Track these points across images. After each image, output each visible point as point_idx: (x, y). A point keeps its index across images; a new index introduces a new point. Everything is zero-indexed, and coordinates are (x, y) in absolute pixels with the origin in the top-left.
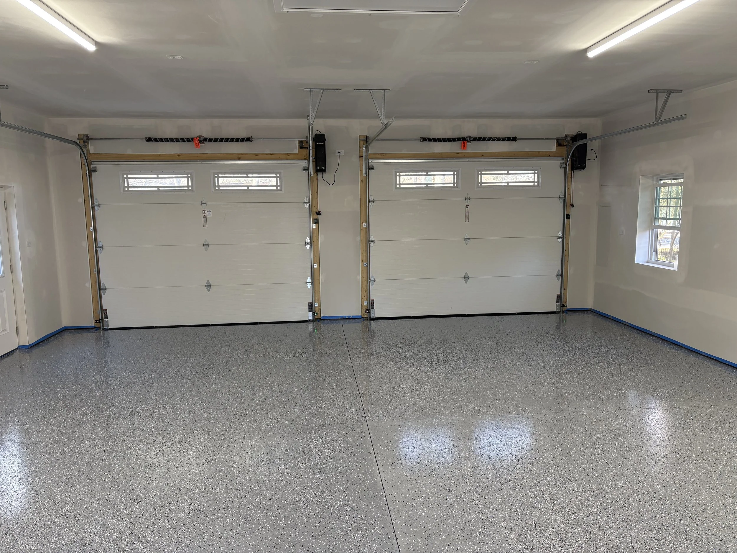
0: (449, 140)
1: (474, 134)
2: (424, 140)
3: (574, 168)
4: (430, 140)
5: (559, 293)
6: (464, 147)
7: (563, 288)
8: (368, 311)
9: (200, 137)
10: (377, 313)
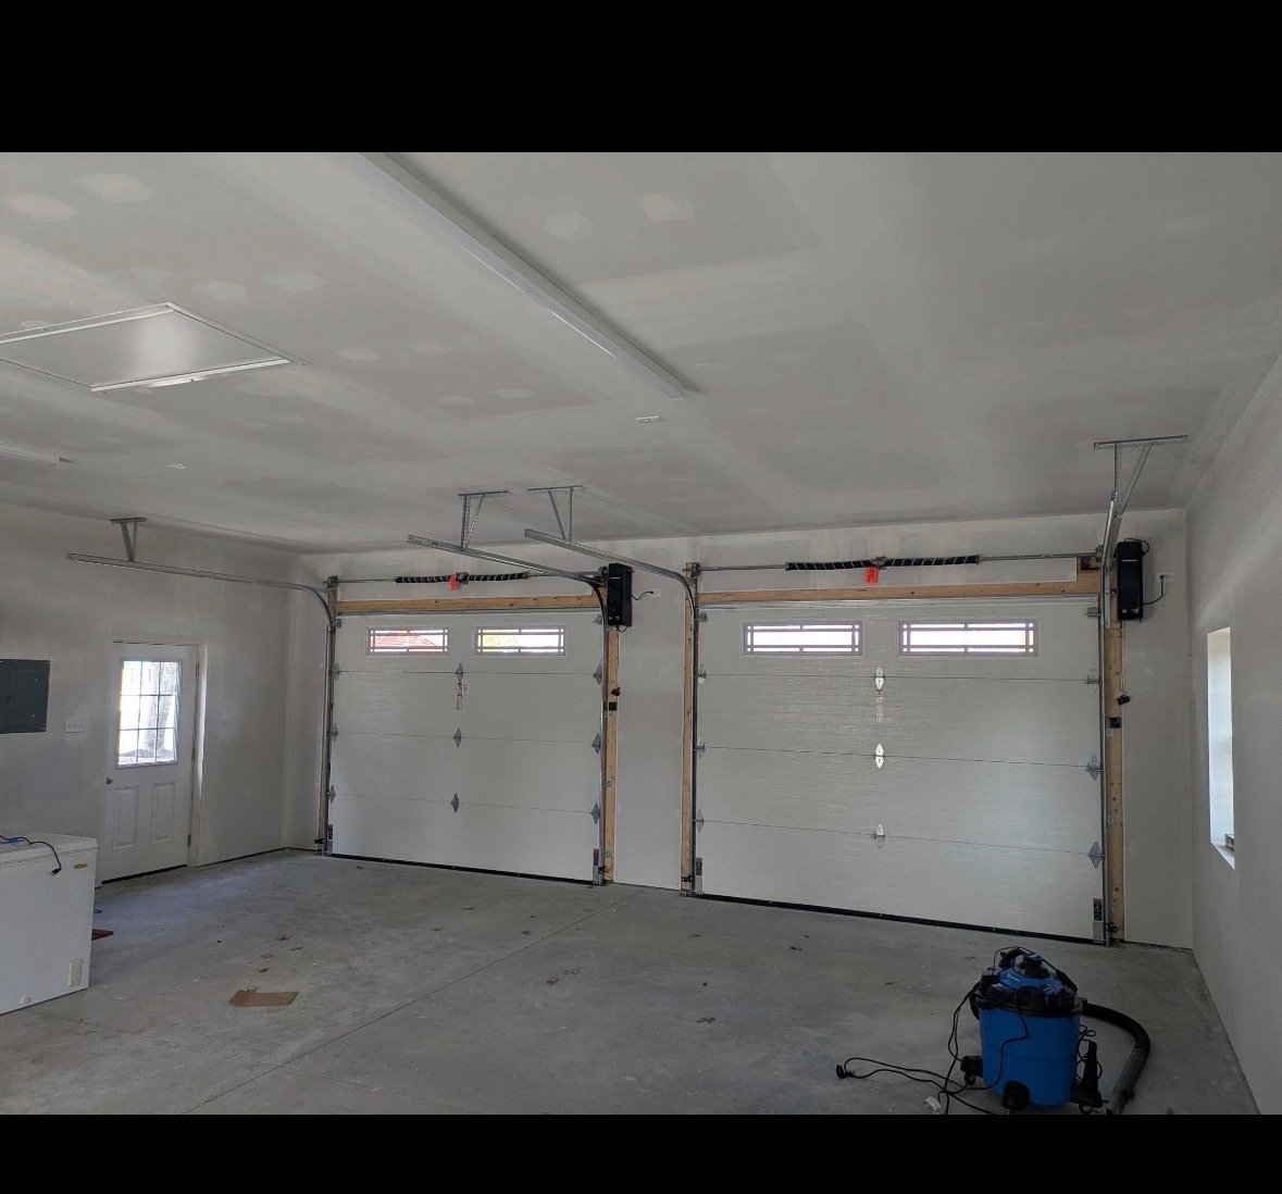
0: (848, 565)
1: (893, 553)
2: (792, 567)
3: (1124, 616)
4: (801, 566)
5: (1100, 897)
6: (871, 578)
7: (1110, 883)
8: (690, 879)
9: (458, 575)
10: (707, 884)
